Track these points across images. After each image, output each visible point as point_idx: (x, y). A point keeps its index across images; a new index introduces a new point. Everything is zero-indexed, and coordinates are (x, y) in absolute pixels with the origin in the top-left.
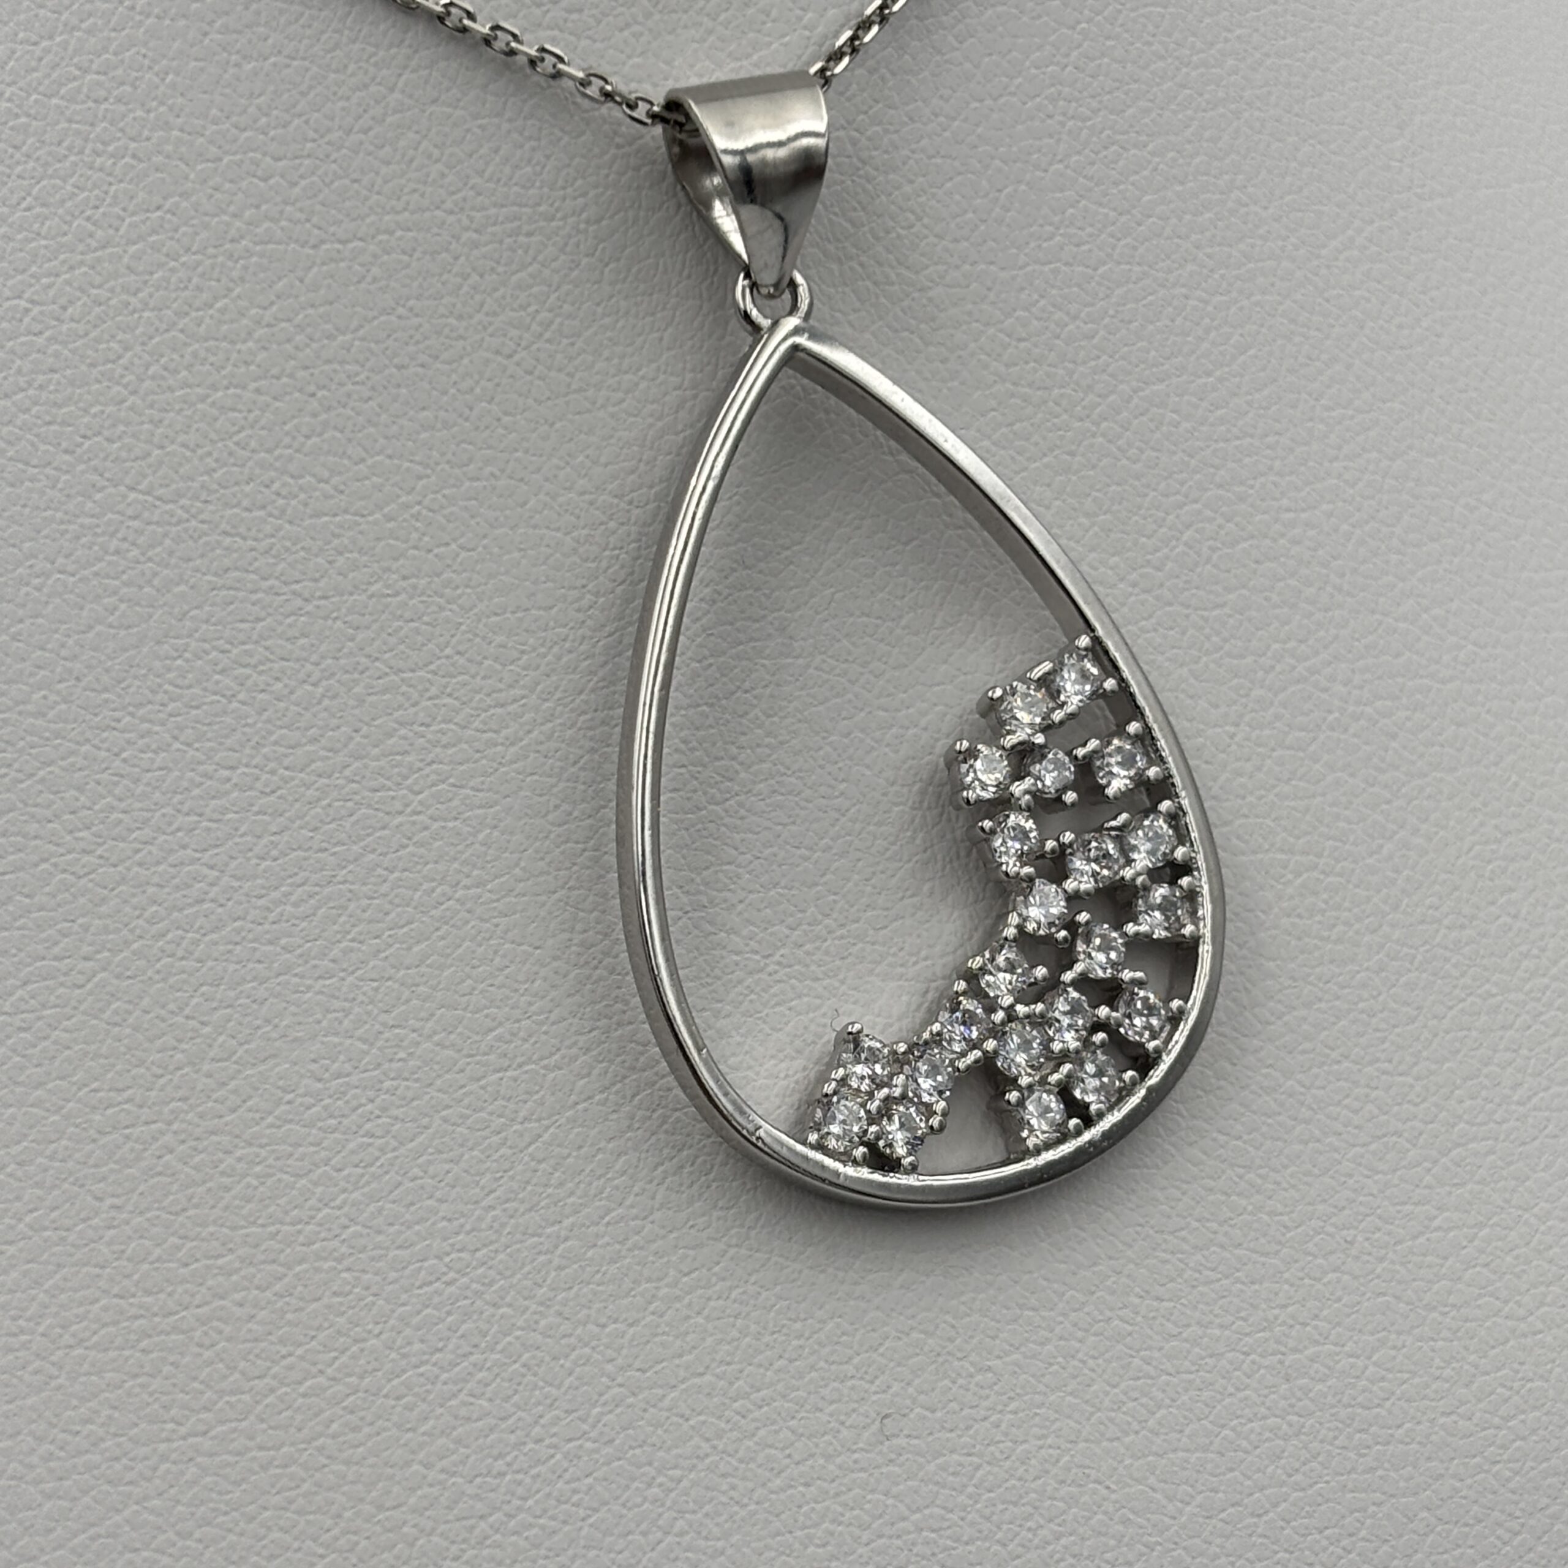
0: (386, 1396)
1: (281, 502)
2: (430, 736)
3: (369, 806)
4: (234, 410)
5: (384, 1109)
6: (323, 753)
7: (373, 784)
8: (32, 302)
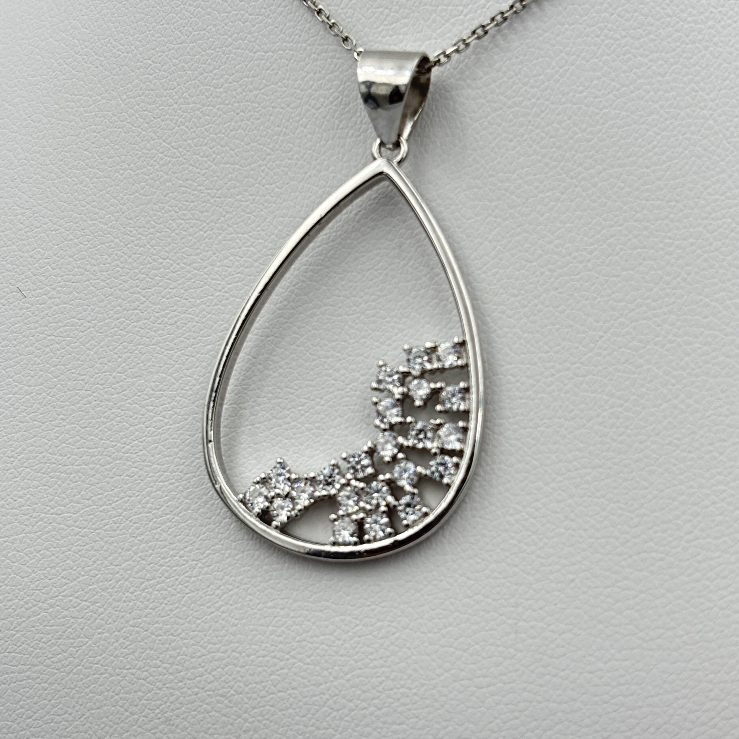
0: (130, 521)
1: (214, 155)
2: (241, 262)
3: (209, 286)
4: (208, 115)
5: (173, 408)
6: (199, 260)
7: (214, 277)
8: (153, 62)
